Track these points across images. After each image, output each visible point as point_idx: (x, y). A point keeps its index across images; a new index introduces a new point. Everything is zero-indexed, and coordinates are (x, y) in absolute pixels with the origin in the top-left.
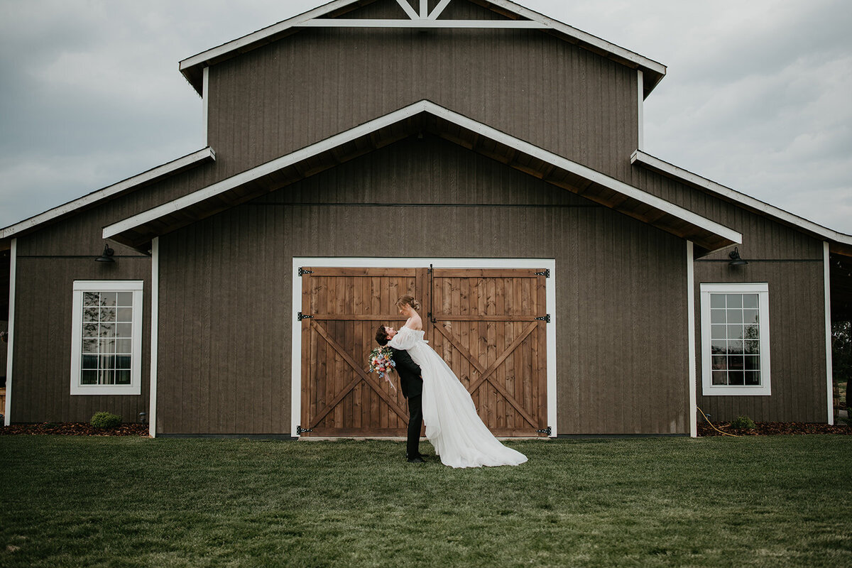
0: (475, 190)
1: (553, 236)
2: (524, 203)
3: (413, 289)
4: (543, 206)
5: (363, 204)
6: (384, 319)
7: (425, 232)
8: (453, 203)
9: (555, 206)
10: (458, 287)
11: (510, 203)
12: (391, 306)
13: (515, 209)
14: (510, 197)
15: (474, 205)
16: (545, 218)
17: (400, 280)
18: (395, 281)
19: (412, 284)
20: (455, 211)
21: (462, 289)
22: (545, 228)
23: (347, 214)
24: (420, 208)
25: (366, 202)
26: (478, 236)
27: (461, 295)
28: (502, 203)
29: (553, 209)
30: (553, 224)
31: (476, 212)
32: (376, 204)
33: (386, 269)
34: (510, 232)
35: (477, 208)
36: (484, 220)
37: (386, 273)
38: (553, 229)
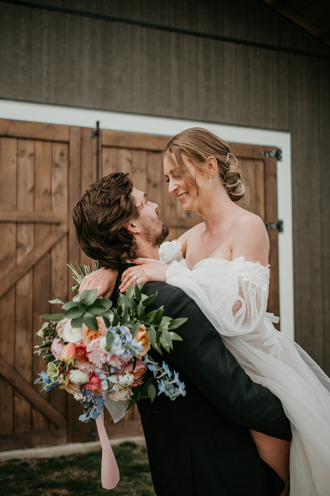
3: (64, 165)
6: (6, 218)
10: (144, 166)
12: (22, 194)
17: (39, 145)
18: (29, 147)
19: (62, 154)
21: (151, 170)
27: (149, 181)
33: (12, 122)
35: (173, 35)
36: (186, 56)
37: (12, 130)
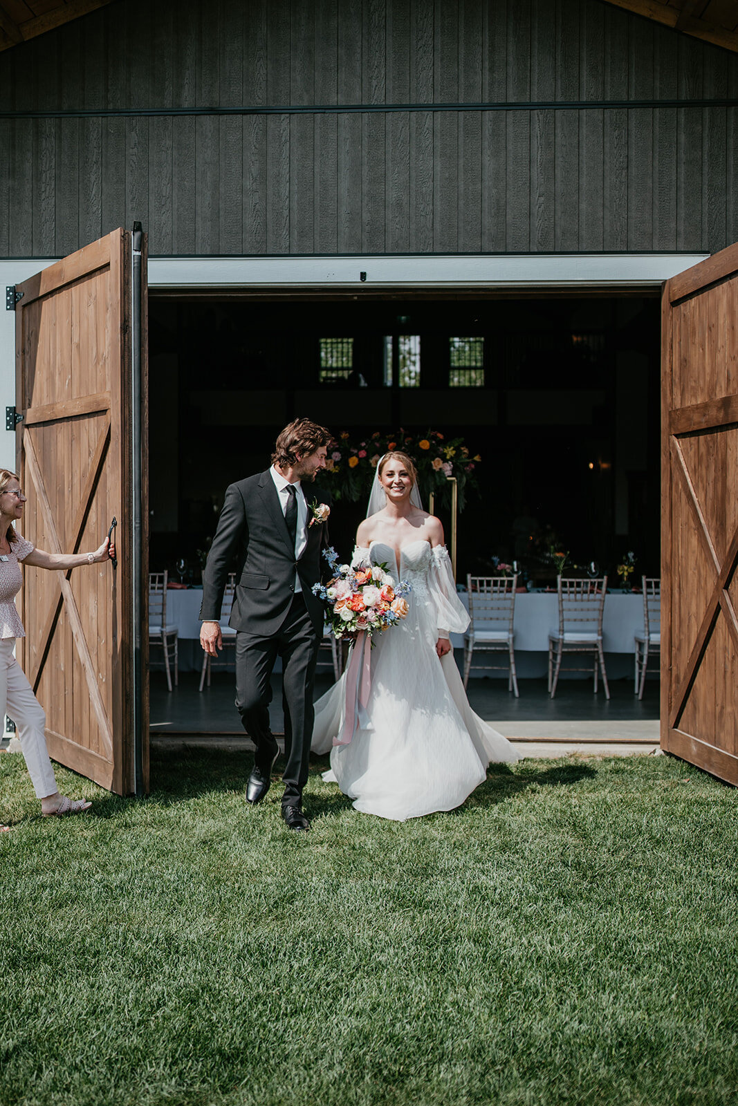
0: (487, 64)
1: (705, 187)
2: (625, 98)
4: (678, 104)
5: (178, 112)
7: (345, 184)
8: (422, 101)
9: (712, 103)
11: (584, 99)
13: (597, 113)
14: (584, 79)
15: (482, 107)
16: (683, 138)
20: (428, 123)
22: (682, 169)
23: (133, 137)
24: (331, 118)
25: (186, 105)
26: (494, 191)
28: (559, 99)
29: (707, 110)
30: (706, 157)
31: (488, 127)
32: (214, 111)
34: (584, 180)
35: (488, 115)
36: (510, 147)
38: (706, 169)
